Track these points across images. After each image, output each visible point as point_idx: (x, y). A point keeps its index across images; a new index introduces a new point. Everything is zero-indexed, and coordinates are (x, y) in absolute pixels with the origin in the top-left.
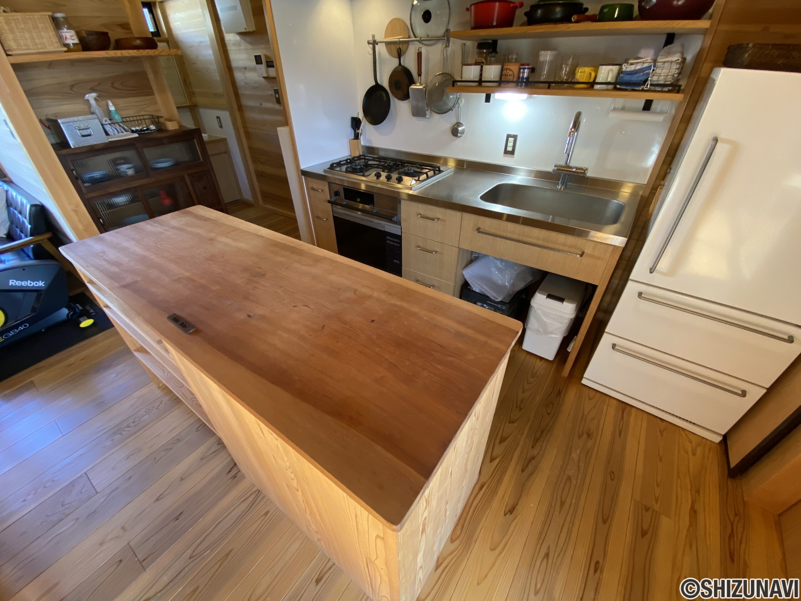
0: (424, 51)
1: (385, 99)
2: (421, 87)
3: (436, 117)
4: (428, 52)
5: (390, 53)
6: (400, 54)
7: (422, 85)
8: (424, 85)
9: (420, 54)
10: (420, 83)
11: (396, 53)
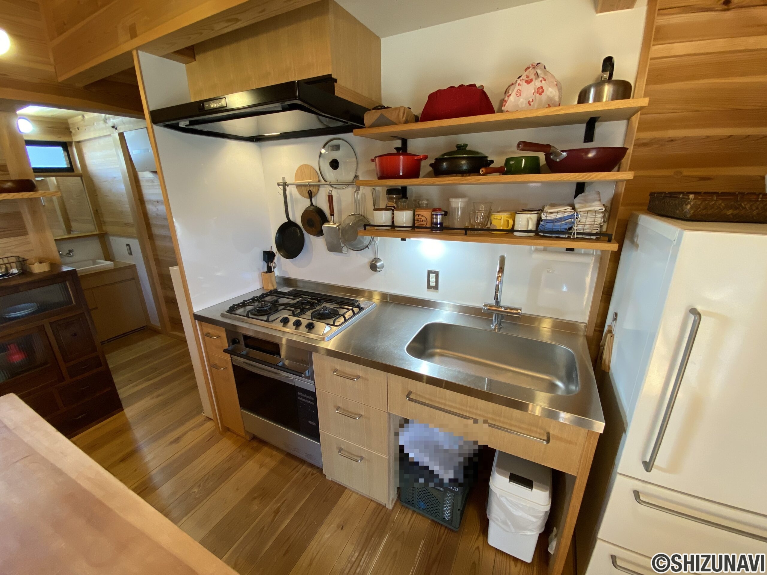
0: (334, 193)
1: (299, 235)
2: (335, 226)
3: (353, 253)
4: (339, 195)
5: (302, 194)
6: (311, 196)
7: (335, 224)
8: (337, 224)
9: (330, 196)
10: (333, 222)
11: (307, 195)
